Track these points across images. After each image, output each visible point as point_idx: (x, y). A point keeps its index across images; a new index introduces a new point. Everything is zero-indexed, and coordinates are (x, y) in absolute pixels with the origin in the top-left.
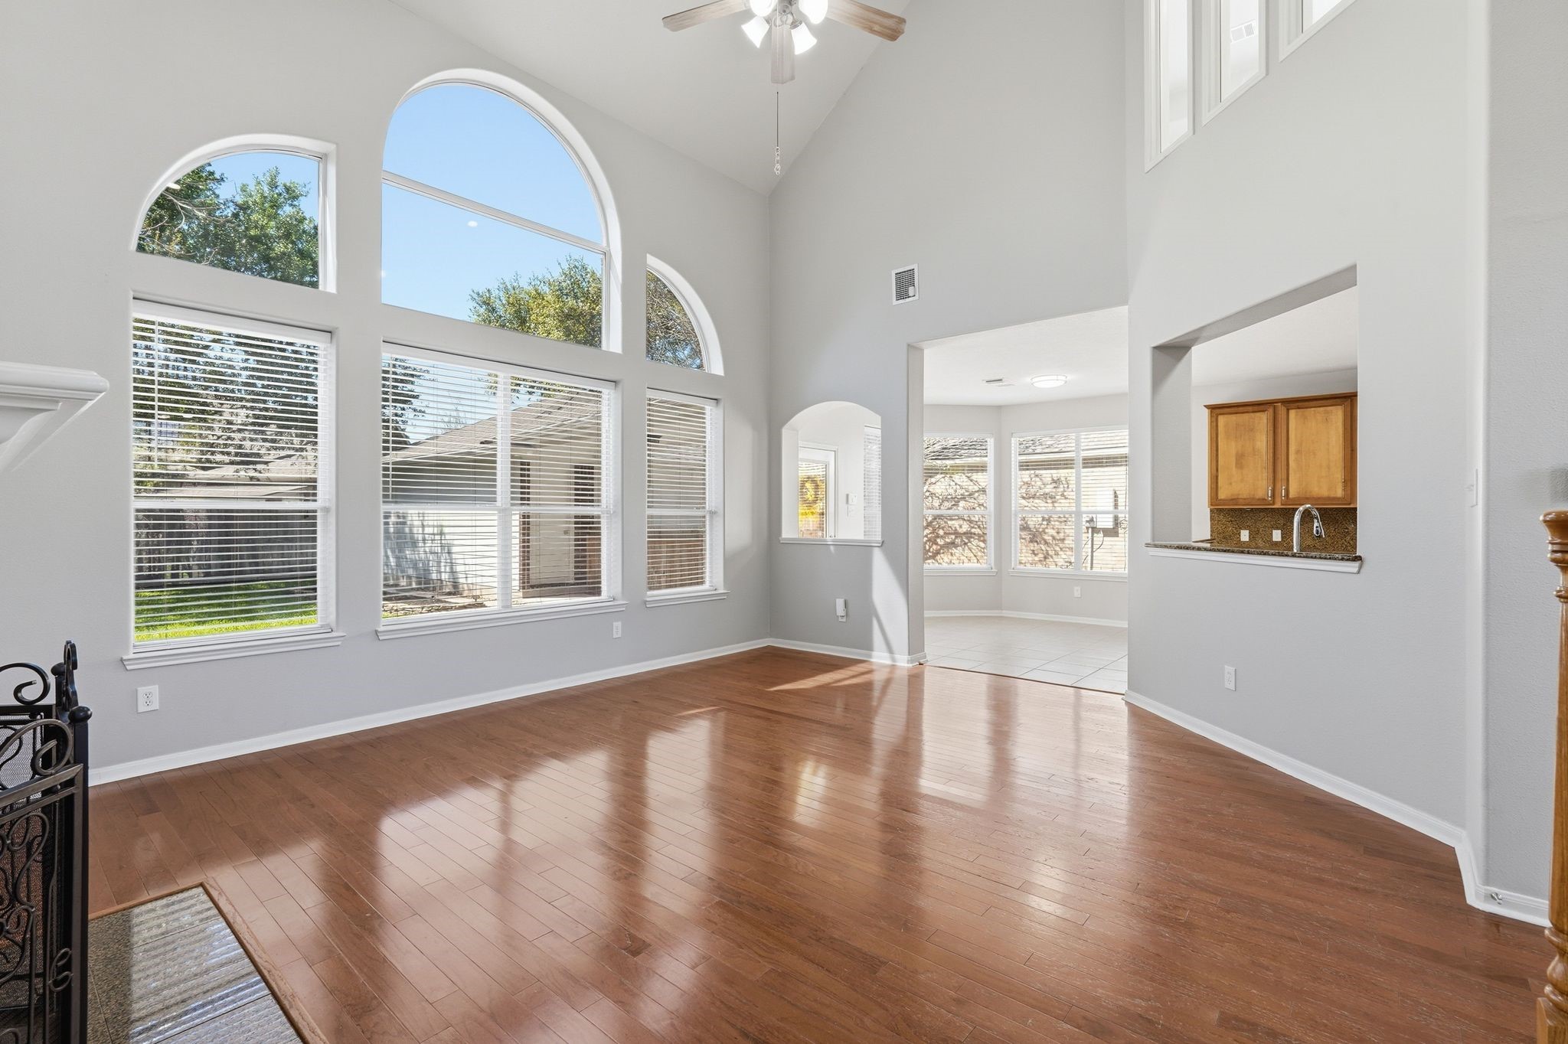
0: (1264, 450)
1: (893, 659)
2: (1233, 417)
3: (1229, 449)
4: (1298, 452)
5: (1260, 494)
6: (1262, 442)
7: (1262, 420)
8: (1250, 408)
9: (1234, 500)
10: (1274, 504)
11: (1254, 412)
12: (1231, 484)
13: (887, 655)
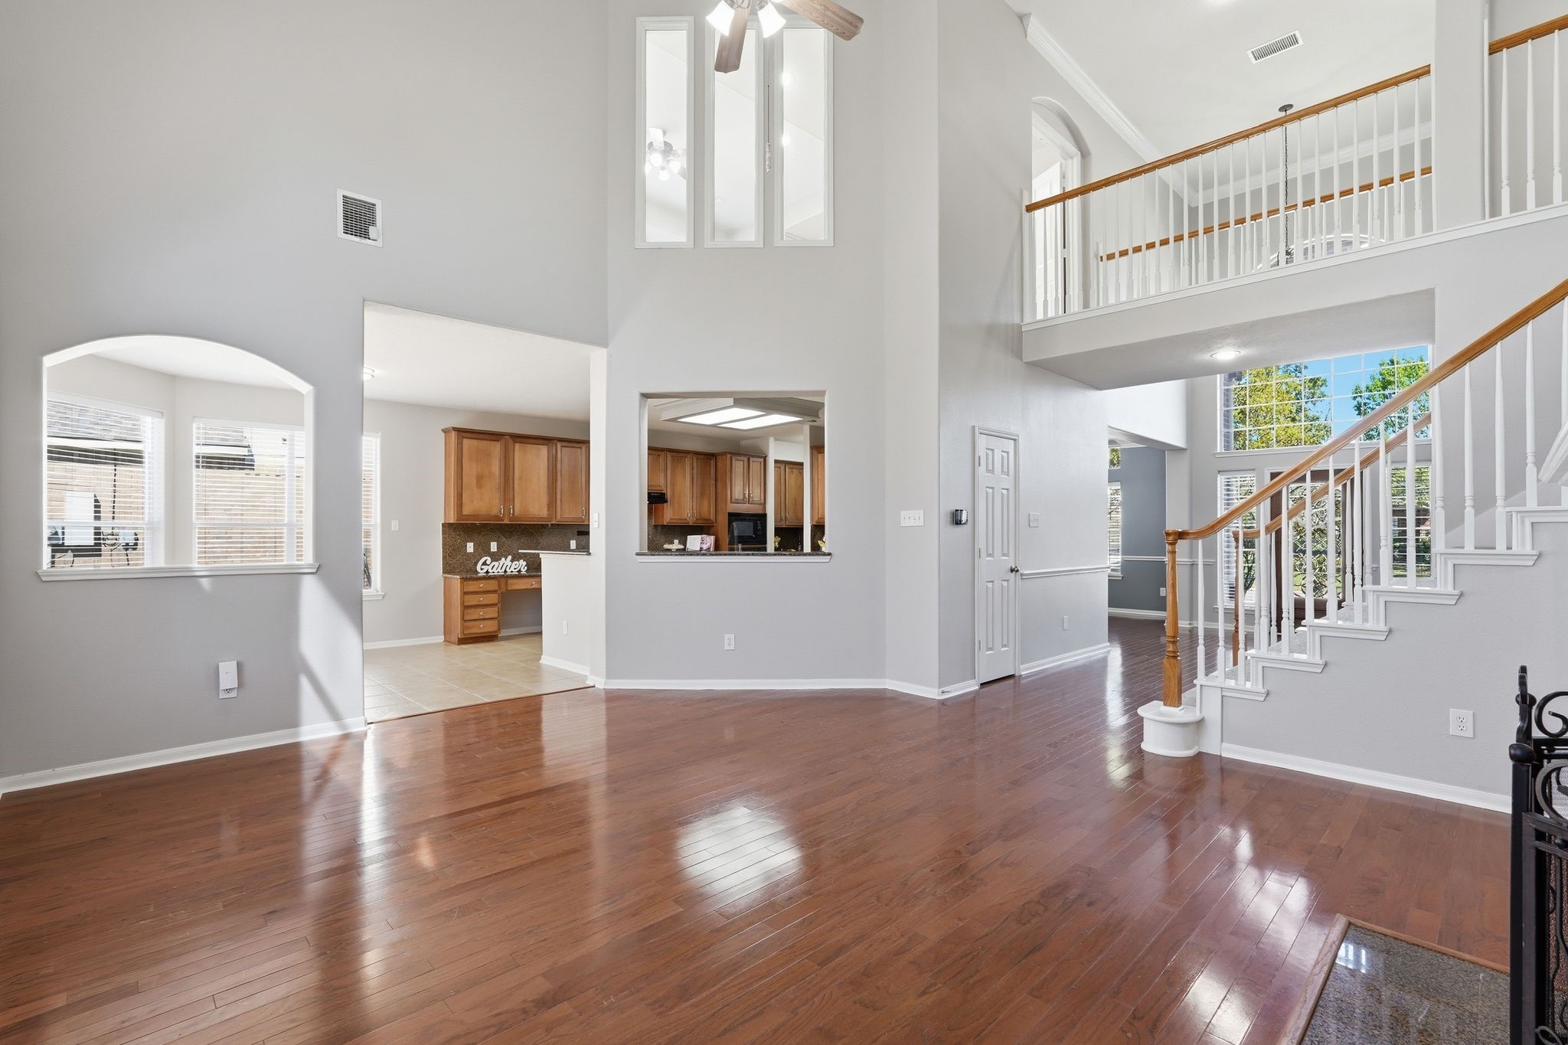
0: (497, 473)
1: (343, 727)
2: (475, 442)
3: (470, 469)
4: (520, 478)
5: (495, 512)
6: (496, 467)
7: (496, 448)
8: (487, 437)
9: (475, 516)
10: (503, 521)
11: (491, 440)
12: (472, 501)
13: (332, 724)
